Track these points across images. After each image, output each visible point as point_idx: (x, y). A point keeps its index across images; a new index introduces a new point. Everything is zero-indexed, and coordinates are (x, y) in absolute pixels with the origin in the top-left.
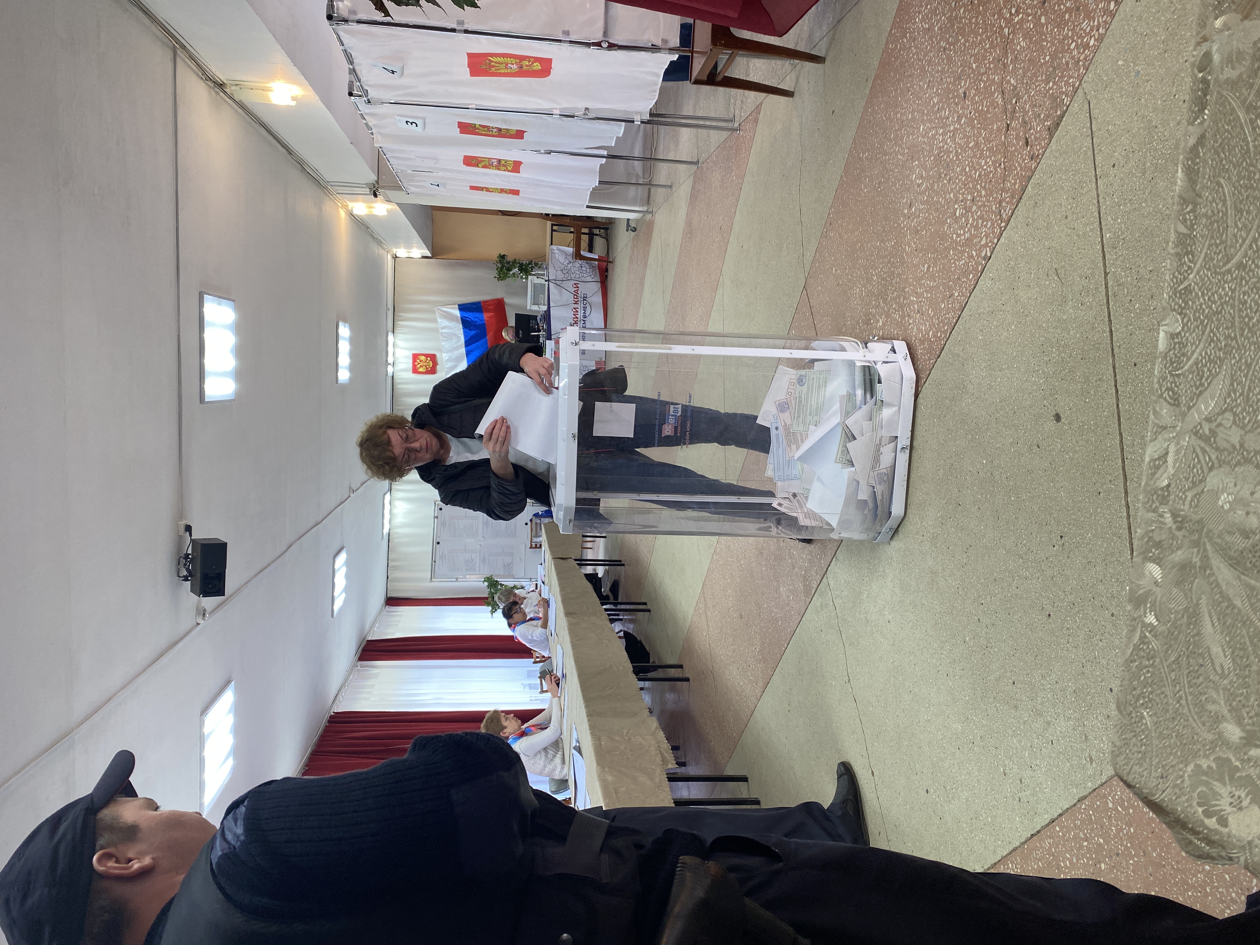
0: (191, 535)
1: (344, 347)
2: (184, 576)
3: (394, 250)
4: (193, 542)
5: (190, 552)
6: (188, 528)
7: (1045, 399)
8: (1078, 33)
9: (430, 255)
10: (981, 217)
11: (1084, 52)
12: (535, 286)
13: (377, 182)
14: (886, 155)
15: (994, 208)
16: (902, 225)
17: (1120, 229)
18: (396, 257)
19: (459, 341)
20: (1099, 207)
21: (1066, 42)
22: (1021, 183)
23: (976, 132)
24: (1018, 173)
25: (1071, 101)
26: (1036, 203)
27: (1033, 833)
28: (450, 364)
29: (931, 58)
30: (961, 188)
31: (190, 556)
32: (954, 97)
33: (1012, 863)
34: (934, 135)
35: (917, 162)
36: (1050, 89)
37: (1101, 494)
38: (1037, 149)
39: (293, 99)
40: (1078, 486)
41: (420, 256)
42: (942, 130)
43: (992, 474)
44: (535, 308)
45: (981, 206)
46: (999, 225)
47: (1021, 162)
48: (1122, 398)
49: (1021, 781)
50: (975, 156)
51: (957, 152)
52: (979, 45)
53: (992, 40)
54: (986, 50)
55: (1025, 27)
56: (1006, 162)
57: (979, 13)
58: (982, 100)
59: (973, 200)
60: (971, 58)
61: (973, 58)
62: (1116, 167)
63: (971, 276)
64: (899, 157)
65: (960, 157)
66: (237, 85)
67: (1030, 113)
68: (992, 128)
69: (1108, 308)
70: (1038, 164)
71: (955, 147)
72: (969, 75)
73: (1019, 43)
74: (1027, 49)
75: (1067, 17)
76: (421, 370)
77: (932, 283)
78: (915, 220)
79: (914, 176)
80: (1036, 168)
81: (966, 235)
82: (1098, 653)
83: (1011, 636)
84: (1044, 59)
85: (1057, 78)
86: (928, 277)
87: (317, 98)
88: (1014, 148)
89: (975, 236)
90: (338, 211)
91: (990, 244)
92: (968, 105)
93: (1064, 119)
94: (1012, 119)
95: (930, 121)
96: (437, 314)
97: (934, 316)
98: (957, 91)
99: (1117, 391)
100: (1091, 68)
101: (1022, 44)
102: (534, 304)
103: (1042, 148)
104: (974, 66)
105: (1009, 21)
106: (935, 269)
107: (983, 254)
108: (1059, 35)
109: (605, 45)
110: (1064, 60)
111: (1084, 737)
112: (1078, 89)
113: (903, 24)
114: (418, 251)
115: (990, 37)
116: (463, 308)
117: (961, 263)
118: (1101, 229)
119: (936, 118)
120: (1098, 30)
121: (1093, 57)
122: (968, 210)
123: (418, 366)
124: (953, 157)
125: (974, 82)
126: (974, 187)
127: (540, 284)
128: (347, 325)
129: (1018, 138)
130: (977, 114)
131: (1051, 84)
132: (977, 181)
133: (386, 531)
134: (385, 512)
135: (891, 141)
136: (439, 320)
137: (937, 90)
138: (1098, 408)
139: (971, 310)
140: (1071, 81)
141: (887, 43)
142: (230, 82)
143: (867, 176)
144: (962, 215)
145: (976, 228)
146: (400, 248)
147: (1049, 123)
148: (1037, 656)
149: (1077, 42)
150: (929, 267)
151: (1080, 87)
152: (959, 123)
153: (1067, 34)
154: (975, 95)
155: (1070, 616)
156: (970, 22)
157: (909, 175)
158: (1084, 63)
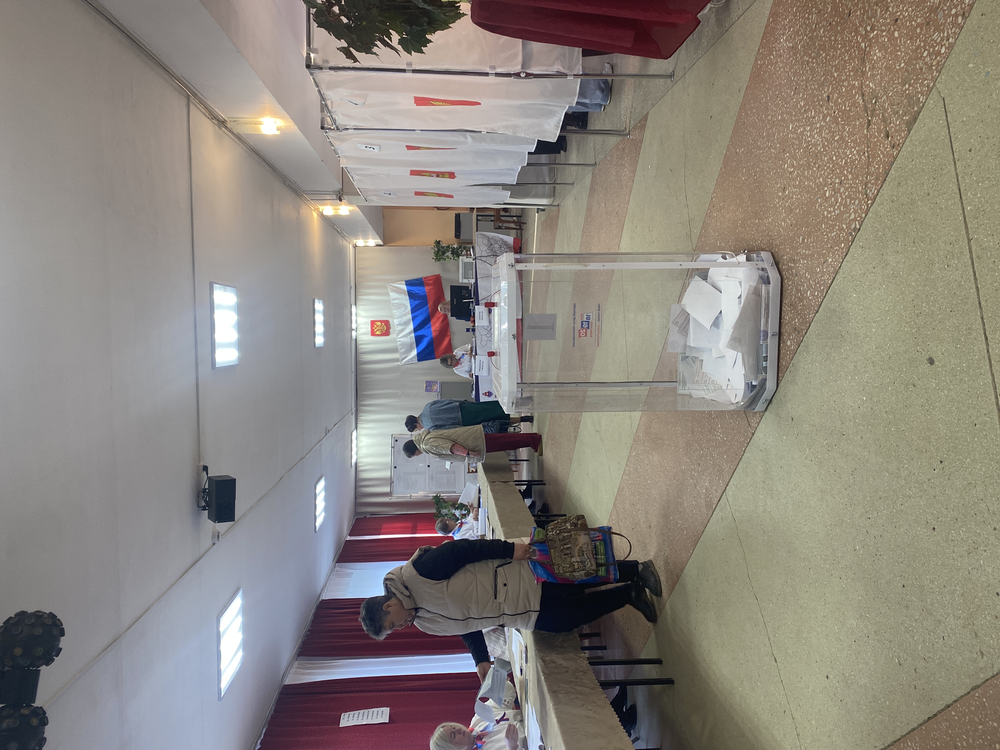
0: (207, 474)
1: (319, 318)
2: (203, 507)
3: (355, 241)
4: (209, 478)
5: (207, 487)
6: (205, 468)
7: (918, 346)
8: (930, 43)
9: (382, 244)
10: (849, 197)
11: (936, 58)
12: (465, 264)
13: (342, 189)
14: (760, 149)
15: (860, 189)
16: (778, 205)
17: (980, 202)
18: (356, 246)
19: (406, 309)
20: (959, 185)
21: (919, 51)
22: (884, 168)
23: (840, 127)
24: (881, 159)
25: (927, 99)
26: (899, 183)
27: (930, 716)
28: (400, 328)
29: (796, 70)
30: (829, 174)
31: (207, 491)
32: (819, 101)
33: (911, 741)
34: (802, 133)
35: (788, 154)
36: (906, 90)
37: (977, 426)
38: (898, 139)
39: (278, 129)
40: (954, 419)
41: (374, 245)
42: (809, 128)
43: (872, 409)
44: (466, 281)
45: (848, 188)
46: (866, 203)
47: (883, 150)
48: (992, 344)
49: (915, 670)
50: (840, 147)
51: (823, 145)
52: (839, 57)
53: (851, 52)
54: (845, 61)
55: (880, 41)
56: (870, 151)
57: (838, 32)
58: (844, 102)
59: (841, 183)
60: (832, 68)
61: (834, 68)
62: (973, 151)
63: (843, 245)
64: (772, 150)
65: (827, 148)
66: (235, 121)
67: (890, 110)
68: (855, 124)
69: (973, 268)
70: (899, 151)
71: (822, 141)
72: (831, 82)
73: (875, 54)
74: (883, 58)
75: (918, 30)
76: (377, 333)
77: (807, 252)
78: (789, 201)
79: (786, 165)
80: (897, 154)
81: (836, 212)
82: (984, 562)
83: (899, 546)
84: (900, 65)
85: (912, 81)
86: (803, 247)
87: (296, 128)
88: (876, 140)
89: (845, 212)
90: (312, 213)
91: (859, 219)
92: (832, 107)
93: (921, 114)
94: (872, 116)
95: (798, 121)
96: (389, 289)
97: (811, 278)
98: (822, 95)
99: (986, 338)
100: (943, 71)
101: (878, 54)
102: (465, 278)
103: (902, 138)
104: (836, 74)
105: (865, 37)
106: (809, 240)
107: (853, 227)
108: (912, 45)
109: (523, 75)
110: (918, 66)
111: (974, 634)
112: (932, 88)
113: (770, 44)
114: (373, 241)
115: (849, 50)
116: (409, 283)
117: (833, 234)
118: (962, 203)
119: (803, 118)
120: (948, 40)
121: (945, 62)
122: (836, 191)
123: (375, 330)
124: (821, 149)
125: (837, 88)
126: (842, 172)
127: (470, 263)
128: (321, 301)
129: (879, 131)
130: (840, 114)
131: (907, 86)
132: (844, 167)
133: (354, 461)
134: (353, 446)
135: (763, 138)
136: (391, 294)
137: (803, 95)
138: (969, 353)
139: (844, 273)
140: (926, 82)
141: (756, 60)
142: (231, 119)
143: (744, 167)
144: (831, 196)
145: (845, 205)
146: (359, 239)
147: (907, 118)
148: (924, 564)
149: (929, 51)
150: (803, 240)
151: (934, 87)
152: (825, 121)
153: (919, 45)
154: (837, 98)
155: (954, 530)
156: (830, 40)
157: (781, 165)
158: (937, 68)
